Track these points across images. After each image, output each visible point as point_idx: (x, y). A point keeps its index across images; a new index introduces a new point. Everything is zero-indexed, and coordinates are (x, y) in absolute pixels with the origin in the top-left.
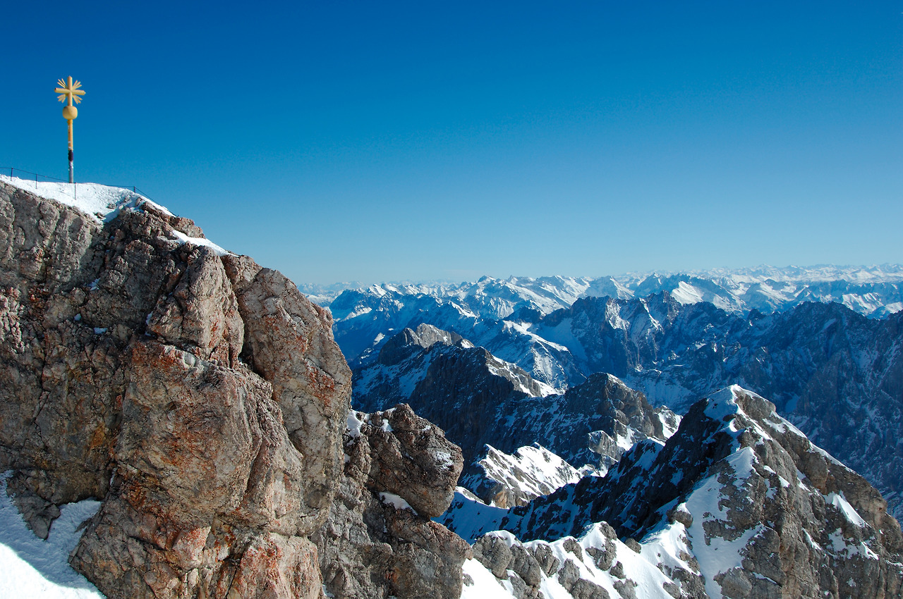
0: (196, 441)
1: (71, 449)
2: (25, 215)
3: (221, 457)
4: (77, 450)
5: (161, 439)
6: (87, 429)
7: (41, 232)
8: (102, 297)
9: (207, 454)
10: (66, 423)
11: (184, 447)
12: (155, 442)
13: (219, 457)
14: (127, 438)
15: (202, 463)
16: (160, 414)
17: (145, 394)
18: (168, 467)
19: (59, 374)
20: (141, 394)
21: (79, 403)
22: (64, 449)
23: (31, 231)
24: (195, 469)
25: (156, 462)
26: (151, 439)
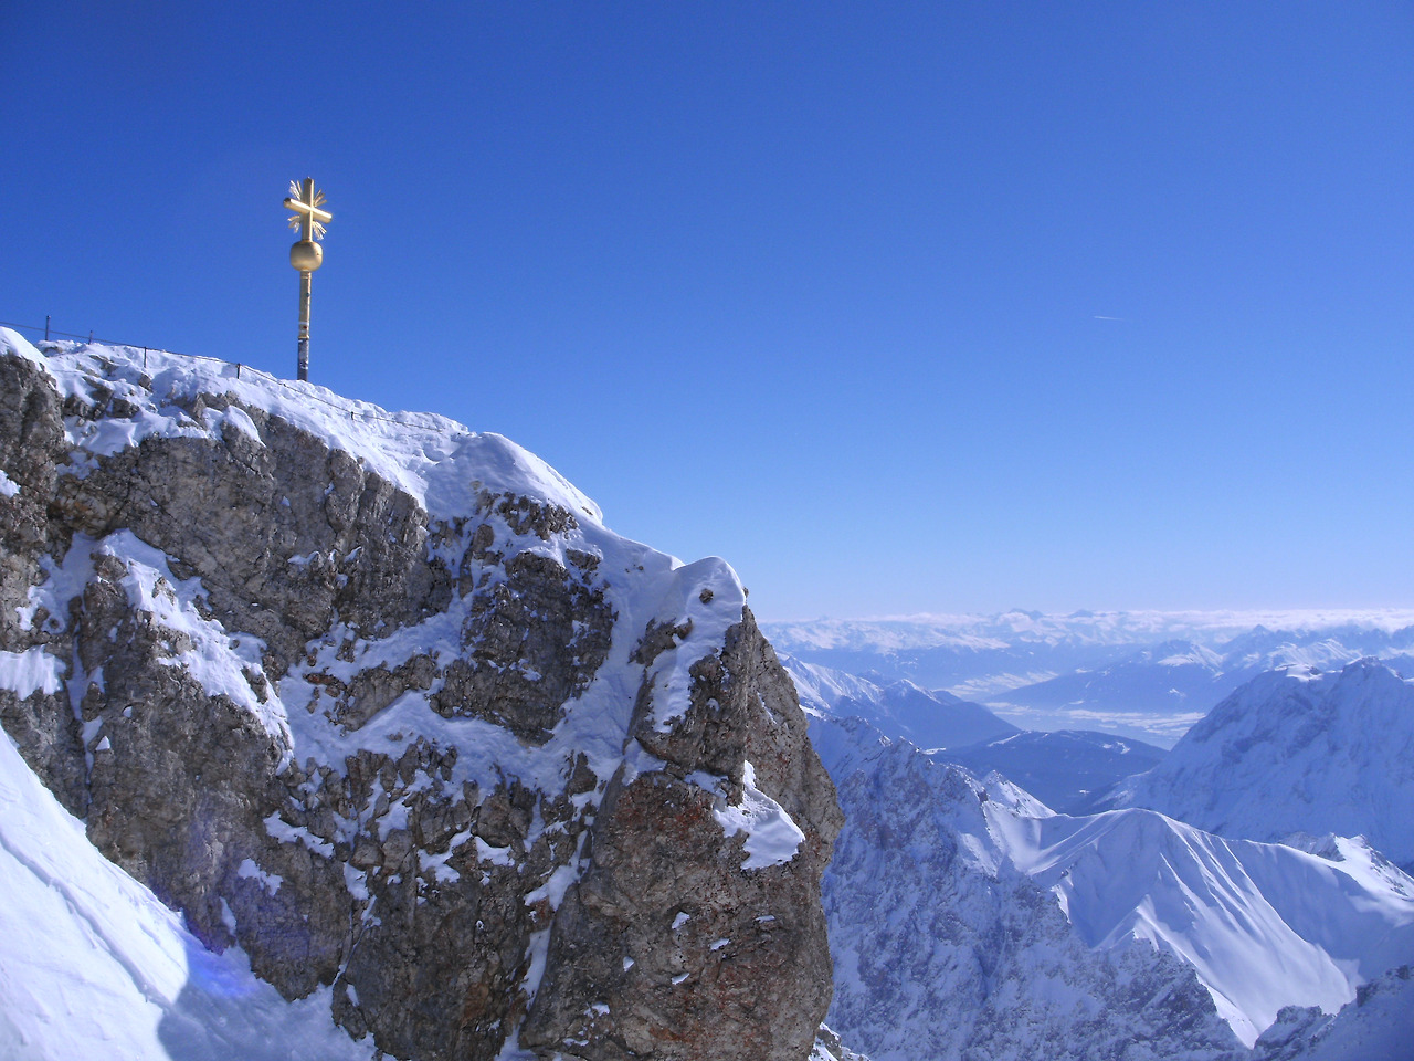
0: (739, 985)
1: (423, 1032)
2: (297, 477)
3: (786, 1011)
4: (436, 1034)
5: (656, 988)
6: (463, 981)
7: (333, 520)
8: (479, 676)
9: (759, 1011)
10: (413, 972)
11: (706, 1002)
12: (642, 996)
13: (782, 1014)
14: (567, 995)
15: (747, 1032)
16: (654, 935)
17: (632, 893)
18: (665, 1049)
19: (400, 856)
20: (624, 892)
21: (446, 922)
22: (408, 1035)
23: (310, 516)
24: (728, 1047)
25: (638, 1041)
26: (632, 990)
